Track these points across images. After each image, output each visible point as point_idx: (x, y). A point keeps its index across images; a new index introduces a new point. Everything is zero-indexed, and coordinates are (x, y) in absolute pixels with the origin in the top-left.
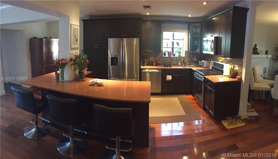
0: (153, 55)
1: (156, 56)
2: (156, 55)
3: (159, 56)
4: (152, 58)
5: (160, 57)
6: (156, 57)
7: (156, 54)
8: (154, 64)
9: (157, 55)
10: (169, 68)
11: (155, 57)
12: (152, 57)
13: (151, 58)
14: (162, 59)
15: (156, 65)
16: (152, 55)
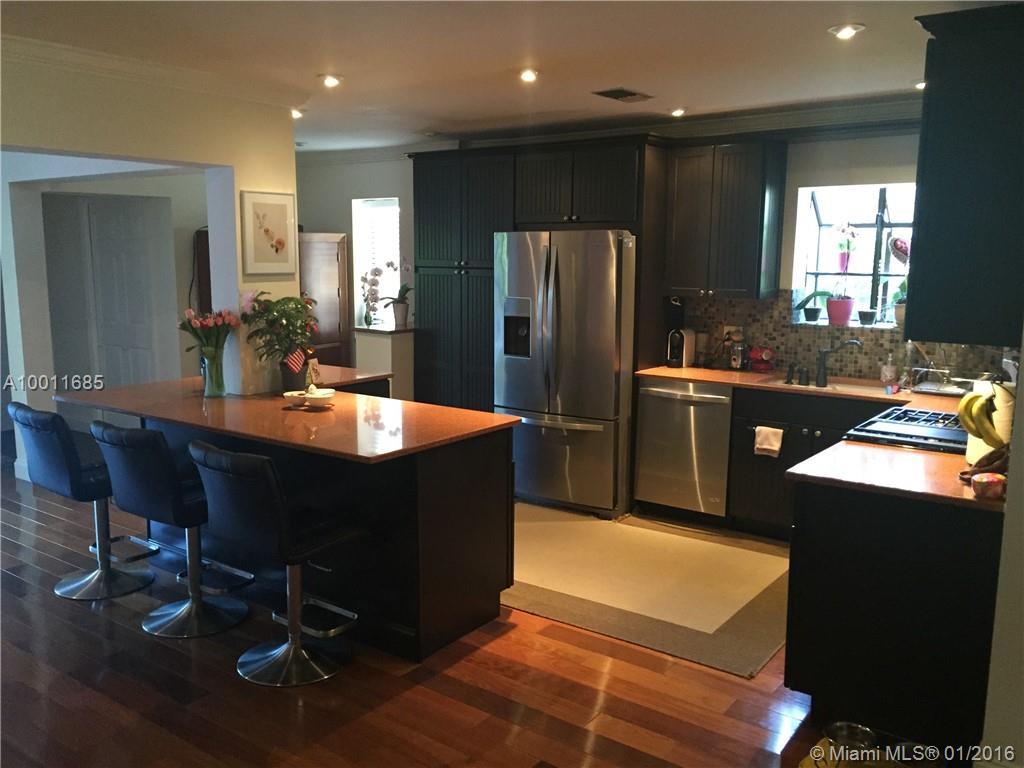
0: (738, 311)
1: (750, 320)
2: (750, 316)
3: (766, 321)
4: (733, 329)
5: (771, 326)
6: (749, 325)
7: (755, 307)
8: (734, 364)
9: (758, 317)
10: (812, 387)
11: (747, 325)
12: (728, 325)
13: (727, 329)
14: (783, 339)
15: (743, 368)
16: (733, 315)
